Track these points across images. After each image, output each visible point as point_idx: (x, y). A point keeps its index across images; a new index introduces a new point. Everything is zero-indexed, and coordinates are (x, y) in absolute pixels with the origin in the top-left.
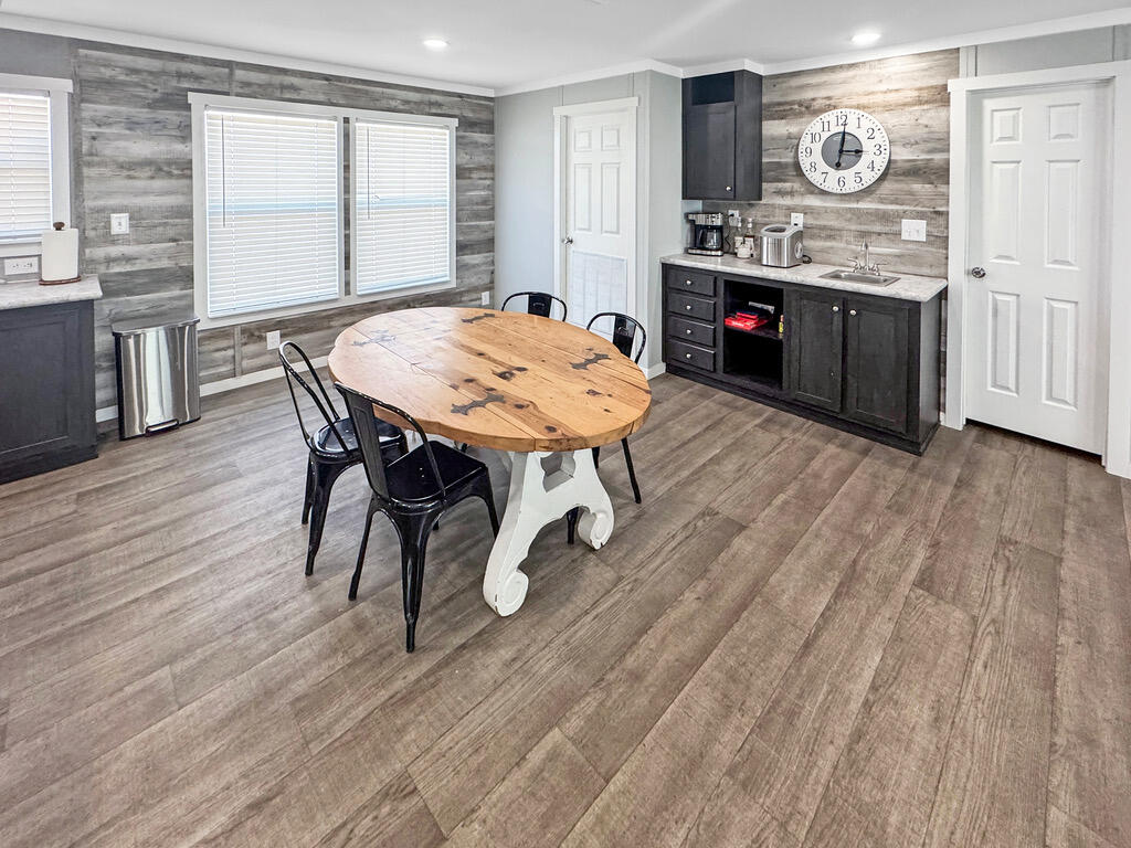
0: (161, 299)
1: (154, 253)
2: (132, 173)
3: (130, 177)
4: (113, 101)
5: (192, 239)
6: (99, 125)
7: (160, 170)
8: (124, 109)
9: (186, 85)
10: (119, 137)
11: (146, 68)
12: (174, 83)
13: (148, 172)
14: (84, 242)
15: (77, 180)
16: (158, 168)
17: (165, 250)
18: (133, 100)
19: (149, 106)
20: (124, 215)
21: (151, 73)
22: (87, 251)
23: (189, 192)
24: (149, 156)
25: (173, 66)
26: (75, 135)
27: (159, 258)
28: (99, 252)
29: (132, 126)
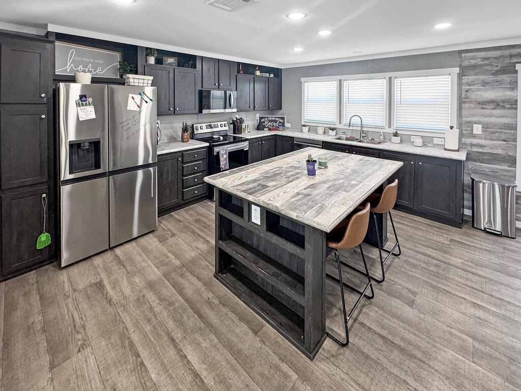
0: (497, 169)
1: (494, 145)
2: (484, 106)
3: (483, 108)
4: (476, 74)
5: (516, 142)
6: (469, 85)
7: (499, 105)
8: (481, 77)
9: (515, 60)
10: (479, 90)
11: (493, 56)
12: (508, 61)
13: (492, 106)
14: (461, 135)
15: (460, 109)
16: (497, 104)
17: (500, 145)
18: (486, 72)
19: (493, 74)
20: (479, 125)
21: (495, 58)
22: (463, 139)
23: (515, 116)
24: (493, 98)
25: (507, 52)
26: (460, 90)
27: (497, 148)
28: (468, 141)
29: (485, 85)
